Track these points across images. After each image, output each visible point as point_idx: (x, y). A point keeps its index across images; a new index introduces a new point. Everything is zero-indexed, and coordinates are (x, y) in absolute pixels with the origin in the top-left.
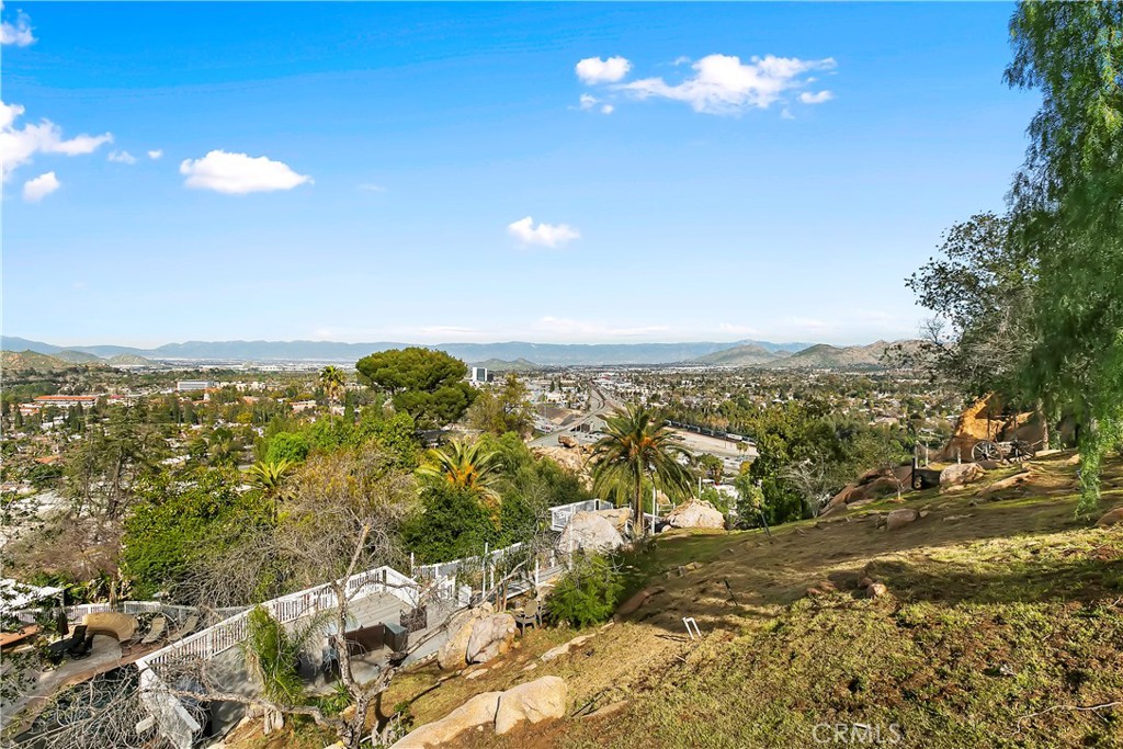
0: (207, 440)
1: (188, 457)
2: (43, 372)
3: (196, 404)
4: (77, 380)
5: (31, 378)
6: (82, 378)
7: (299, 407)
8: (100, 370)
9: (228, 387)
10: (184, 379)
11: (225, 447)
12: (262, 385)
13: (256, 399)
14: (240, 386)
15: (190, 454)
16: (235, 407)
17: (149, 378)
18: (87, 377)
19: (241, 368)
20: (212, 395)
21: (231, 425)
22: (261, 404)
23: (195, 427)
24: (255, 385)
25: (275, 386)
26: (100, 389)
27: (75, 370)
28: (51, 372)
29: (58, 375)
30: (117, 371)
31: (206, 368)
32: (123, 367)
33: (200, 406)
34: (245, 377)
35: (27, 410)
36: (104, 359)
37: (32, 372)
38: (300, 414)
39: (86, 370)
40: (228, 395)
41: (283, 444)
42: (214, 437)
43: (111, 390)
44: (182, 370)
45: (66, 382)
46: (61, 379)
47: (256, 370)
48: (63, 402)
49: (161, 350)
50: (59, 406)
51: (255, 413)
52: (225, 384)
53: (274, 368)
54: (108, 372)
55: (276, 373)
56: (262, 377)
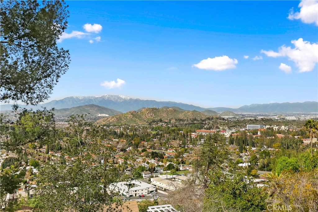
0: (258, 156)
1: (249, 164)
2: (199, 119)
3: (254, 136)
4: (209, 123)
5: (195, 122)
6: (211, 122)
7: (306, 142)
8: (217, 118)
9: (269, 128)
10: (250, 124)
11: (266, 161)
12: (287, 128)
13: (283, 136)
14: (275, 128)
15: (250, 162)
16: (272, 139)
17: (235, 122)
18: (213, 122)
19: (276, 118)
20: (261, 132)
21: (270, 149)
22: (286, 138)
23: (253, 149)
24: (283, 127)
25: (294, 128)
26: (217, 128)
27: (209, 119)
28: (201, 120)
29: (203, 121)
30: (223, 119)
31: (260, 118)
32: (226, 117)
33: (257, 138)
34: (278, 123)
35: (193, 135)
36: (220, 114)
37: (195, 120)
38: (308, 146)
39: (212, 119)
40: (269, 133)
41: (284, 163)
42: (261, 155)
43: (221, 128)
44: (249, 119)
45: (206, 124)
46: (204, 122)
47: (284, 119)
48: (204, 132)
49: (241, 109)
50: (203, 134)
51: (282, 143)
52: (268, 126)
53: (293, 118)
54: (220, 119)
55: (294, 121)
56: (287, 123)
